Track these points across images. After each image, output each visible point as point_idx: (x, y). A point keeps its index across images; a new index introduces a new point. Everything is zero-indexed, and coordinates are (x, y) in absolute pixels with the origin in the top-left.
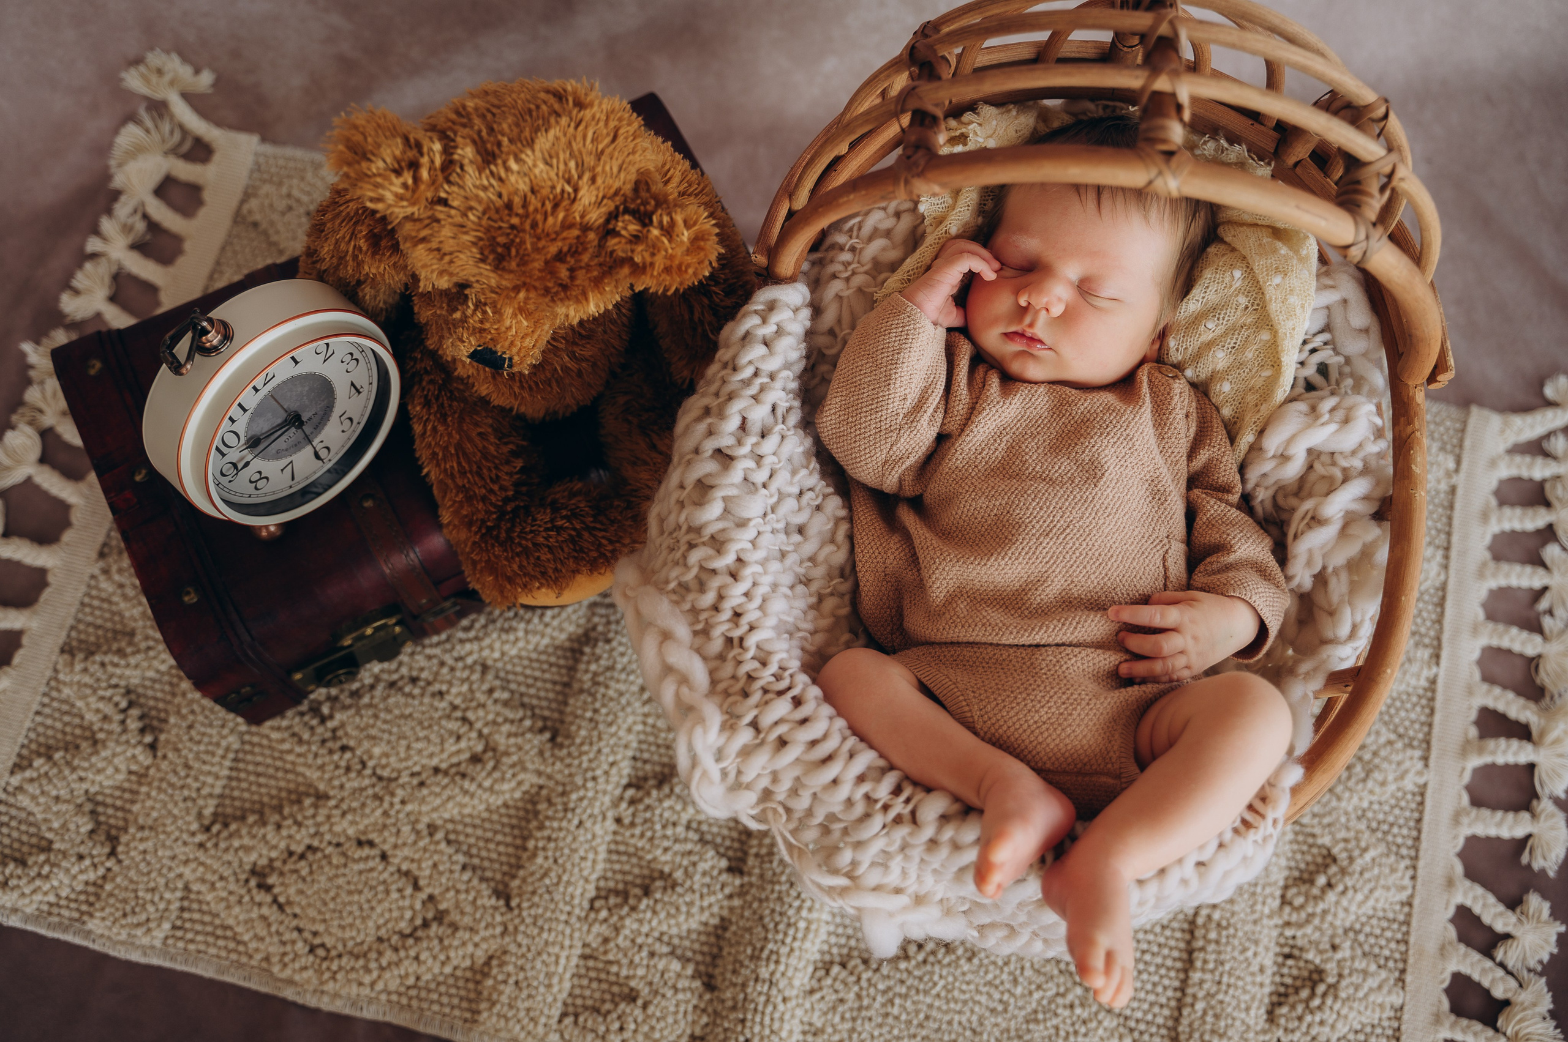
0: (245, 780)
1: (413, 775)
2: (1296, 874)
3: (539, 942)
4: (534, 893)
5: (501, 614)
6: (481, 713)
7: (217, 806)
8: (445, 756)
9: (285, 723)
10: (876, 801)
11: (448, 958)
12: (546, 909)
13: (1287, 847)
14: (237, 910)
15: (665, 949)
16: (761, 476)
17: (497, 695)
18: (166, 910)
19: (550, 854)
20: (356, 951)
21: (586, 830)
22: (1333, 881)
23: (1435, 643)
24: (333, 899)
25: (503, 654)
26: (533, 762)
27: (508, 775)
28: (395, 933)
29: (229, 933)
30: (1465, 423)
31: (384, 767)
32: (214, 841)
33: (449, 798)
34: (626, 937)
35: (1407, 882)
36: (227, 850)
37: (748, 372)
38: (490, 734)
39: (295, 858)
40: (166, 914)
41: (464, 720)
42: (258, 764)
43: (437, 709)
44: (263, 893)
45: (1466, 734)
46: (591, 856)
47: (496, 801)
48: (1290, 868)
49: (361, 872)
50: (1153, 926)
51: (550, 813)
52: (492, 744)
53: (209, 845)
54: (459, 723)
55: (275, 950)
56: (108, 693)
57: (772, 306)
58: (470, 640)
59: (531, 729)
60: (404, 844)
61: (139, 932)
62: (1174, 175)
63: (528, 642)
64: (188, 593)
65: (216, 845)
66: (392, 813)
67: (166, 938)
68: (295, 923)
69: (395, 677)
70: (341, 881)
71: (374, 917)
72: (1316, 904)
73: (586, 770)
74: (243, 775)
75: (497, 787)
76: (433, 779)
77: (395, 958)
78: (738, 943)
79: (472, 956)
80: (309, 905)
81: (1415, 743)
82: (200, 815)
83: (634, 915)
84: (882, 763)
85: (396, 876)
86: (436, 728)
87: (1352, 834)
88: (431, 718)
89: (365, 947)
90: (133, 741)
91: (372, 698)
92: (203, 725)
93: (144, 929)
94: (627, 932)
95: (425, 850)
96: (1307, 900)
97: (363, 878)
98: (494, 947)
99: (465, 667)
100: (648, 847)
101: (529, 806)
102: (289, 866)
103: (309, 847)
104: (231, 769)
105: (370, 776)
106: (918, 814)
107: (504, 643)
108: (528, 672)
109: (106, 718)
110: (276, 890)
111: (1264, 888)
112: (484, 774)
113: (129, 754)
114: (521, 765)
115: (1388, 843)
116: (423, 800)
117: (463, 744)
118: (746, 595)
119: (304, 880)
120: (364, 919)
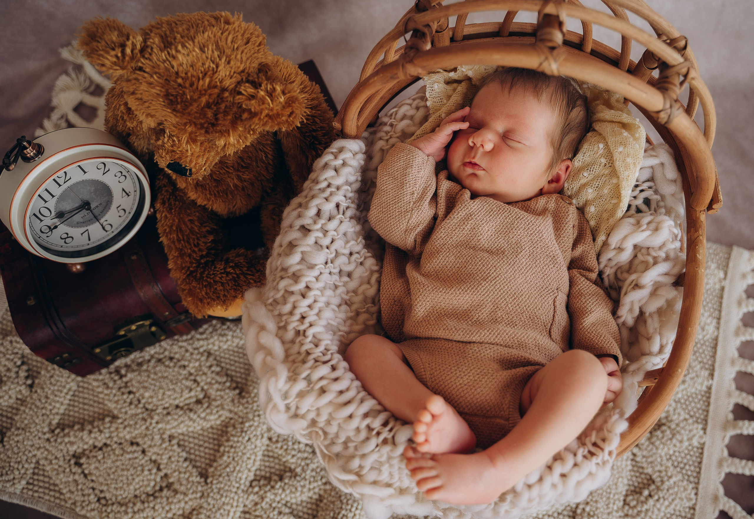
0: (77, 406)
1: (164, 408)
2: (632, 488)
3: (220, 502)
4: (220, 476)
5: (220, 327)
6: (204, 378)
7: (60, 419)
8: (182, 399)
9: (101, 377)
10: (373, 430)
11: (170, 509)
12: (226, 485)
13: (628, 473)
14: (62, 476)
15: (287, 511)
16: (326, 242)
17: (213, 369)
18: (25, 473)
19: (231, 455)
20: (122, 502)
21: (252, 443)
22: (652, 493)
23: (711, 368)
24: (114, 473)
25: (220, 347)
26: (228, 405)
27: (214, 412)
28: (144, 493)
29: (57, 488)
30: (730, 255)
31: (149, 403)
32: (55, 438)
33: (182, 422)
34: (267, 503)
35: (693, 496)
36: (61, 443)
37: (324, 185)
38: (208, 389)
39: (97, 449)
40: (25, 476)
41: (195, 381)
42: (85, 398)
43: (181, 374)
44: (77, 467)
45: (727, 417)
46: (253, 457)
47: (207, 425)
48: (629, 485)
49: (130, 459)
50: (553, 513)
51: (234, 433)
52: (208, 394)
53: (52, 440)
54: (192, 382)
55: (79, 498)
56: (12, 357)
57: (341, 150)
58: (203, 339)
59: (229, 388)
60: (155, 445)
61: (8, 485)
62: (555, 60)
63: (233, 342)
64: (30, 299)
65: (56, 441)
66: (151, 428)
67: (23, 488)
68: (91, 485)
69: (161, 356)
70: (118, 463)
71: (134, 484)
72: (642, 506)
73: (255, 411)
74: (76, 404)
75: (208, 417)
76: (174, 411)
77: (142, 507)
78: (327, 510)
79: (183, 509)
80: (100, 475)
81: (699, 421)
82: (50, 424)
83: (273, 491)
84: (379, 407)
85: (149, 462)
86: (179, 384)
87: (663, 468)
88: (177, 379)
89: (127, 500)
90: (20, 383)
91: (148, 367)
92: (58, 376)
93: (11, 483)
94: (267, 500)
95: (166, 449)
96: (637, 503)
97: (131, 462)
98: (196, 504)
99: (199, 353)
100: (284, 454)
101: (224, 429)
102: (93, 454)
103: (106, 445)
104: (70, 400)
105: (142, 408)
106: (396, 438)
107: (220, 342)
108: (232, 358)
109: (9, 370)
110: (84, 466)
111: (614, 495)
112: (201, 410)
113: (17, 389)
114: (222, 407)
115: (683, 474)
116: (168, 422)
117: (193, 394)
118: (310, 306)
119: (99, 462)
120: (129, 485)
